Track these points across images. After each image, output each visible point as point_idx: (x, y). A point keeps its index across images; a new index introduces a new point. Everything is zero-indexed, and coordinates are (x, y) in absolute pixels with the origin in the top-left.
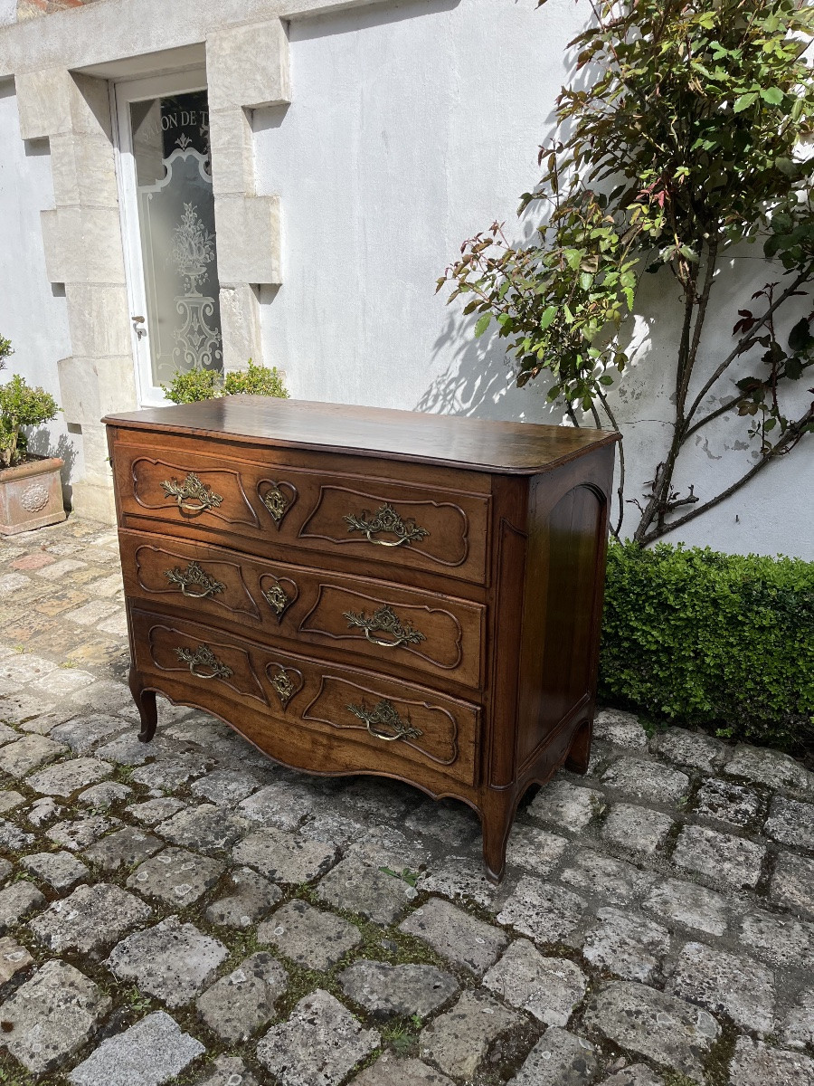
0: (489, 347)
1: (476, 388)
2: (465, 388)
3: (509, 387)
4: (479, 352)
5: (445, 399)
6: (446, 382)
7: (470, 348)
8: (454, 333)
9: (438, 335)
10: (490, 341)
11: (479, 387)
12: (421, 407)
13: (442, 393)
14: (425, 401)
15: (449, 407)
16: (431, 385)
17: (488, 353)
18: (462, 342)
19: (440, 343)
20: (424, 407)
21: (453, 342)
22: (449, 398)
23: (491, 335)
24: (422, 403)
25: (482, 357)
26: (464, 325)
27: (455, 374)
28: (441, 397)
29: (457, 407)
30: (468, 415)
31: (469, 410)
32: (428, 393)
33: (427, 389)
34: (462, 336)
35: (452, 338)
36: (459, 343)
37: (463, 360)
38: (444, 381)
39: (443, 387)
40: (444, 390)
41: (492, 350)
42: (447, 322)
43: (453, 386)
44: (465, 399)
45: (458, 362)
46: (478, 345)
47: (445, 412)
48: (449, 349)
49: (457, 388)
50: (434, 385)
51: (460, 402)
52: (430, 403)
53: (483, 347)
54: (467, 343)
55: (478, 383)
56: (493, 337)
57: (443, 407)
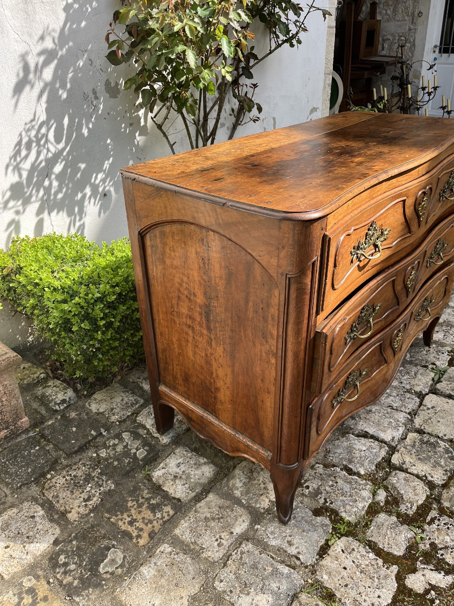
0: (69, 86)
1: (65, 127)
2: (56, 128)
3: (93, 119)
4: (60, 92)
5: (38, 145)
6: (36, 127)
7: (50, 89)
8: (31, 76)
9: (14, 81)
10: (68, 80)
11: (68, 126)
12: (15, 160)
13: (34, 139)
14: (18, 152)
15: (45, 151)
16: (20, 135)
17: (69, 92)
18: (42, 84)
19: (18, 89)
20: (18, 159)
21: (32, 86)
22: (42, 142)
23: (68, 74)
24: (15, 156)
25: (65, 96)
26: (39, 66)
27: (43, 117)
28: (34, 144)
29: (53, 149)
30: (65, 154)
31: (64, 149)
32: (19, 143)
33: (16, 140)
34: (40, 78)
35: (30, 82)
36: (39, 86)
37: (48, 102)
38: (33, 127)
39: (33, 133)
40: (36, 136)
41: (71, 88)
42: (21, 65)
43: (43, 130)
44: (58, 140)
45: (43, 105)
46: (58, 85)
47: (42, 157)
48: (30, 94)
49: (48, 130)
50: (24, 134)
51: (55, 144)
52: (24, 153)
53: (63, 86)
54: (46, 85)
55: (66, 121)
56: (70, 75)
57: (39, 153)
